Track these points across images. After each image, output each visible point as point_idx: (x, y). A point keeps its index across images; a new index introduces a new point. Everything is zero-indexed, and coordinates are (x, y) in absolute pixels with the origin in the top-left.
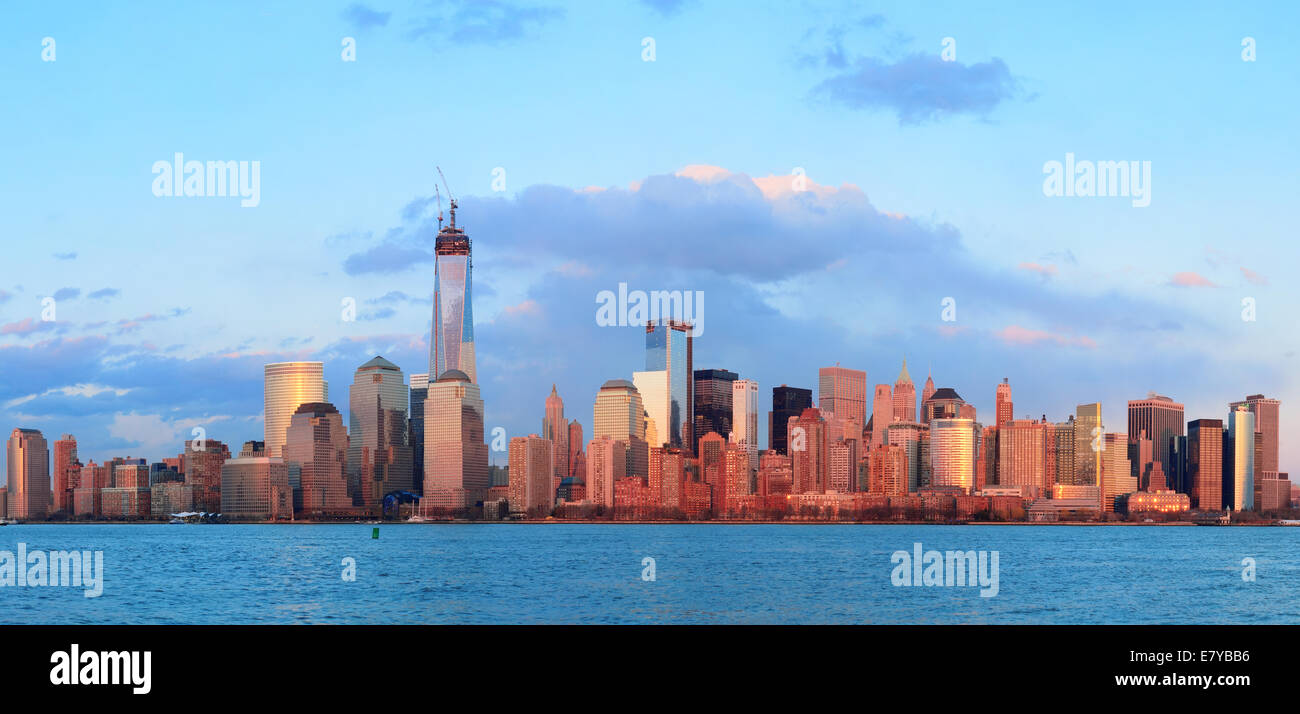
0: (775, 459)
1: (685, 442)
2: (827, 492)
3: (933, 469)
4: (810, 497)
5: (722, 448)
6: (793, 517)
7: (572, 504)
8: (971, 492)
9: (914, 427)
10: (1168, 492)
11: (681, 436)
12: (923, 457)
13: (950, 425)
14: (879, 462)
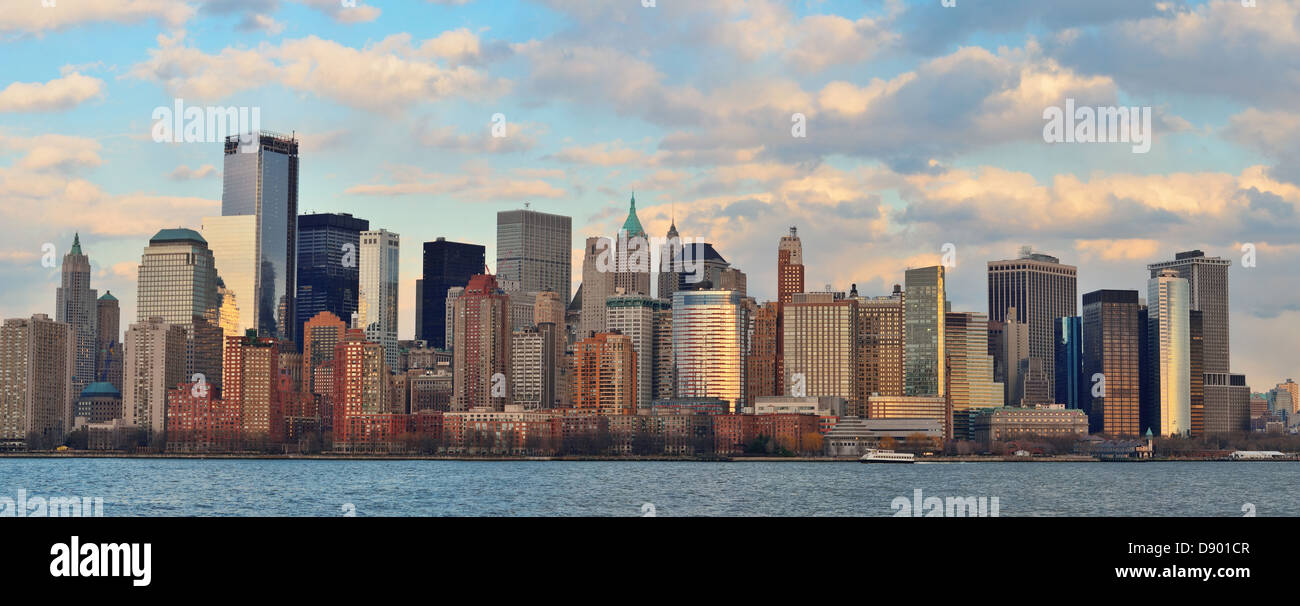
0: (426, 353)
1: (281, 327)
2: (508, 408)
3: (676, 371)
4: (479, 417)
5: (340, 338)
6: (450, 449)
7: (100, 426)
8: (738, 407)
9: (647, 303)
10: (1053, 407)
11: (276, 317)
12: (662, 352)
13: (705, 300)
14: (590, 359)
